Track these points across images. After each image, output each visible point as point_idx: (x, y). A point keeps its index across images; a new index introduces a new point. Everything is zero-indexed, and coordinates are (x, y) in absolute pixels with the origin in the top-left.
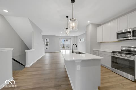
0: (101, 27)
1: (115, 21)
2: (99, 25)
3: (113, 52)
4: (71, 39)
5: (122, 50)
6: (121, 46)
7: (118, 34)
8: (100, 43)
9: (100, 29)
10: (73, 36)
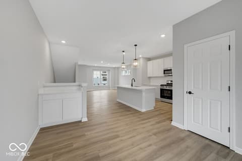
0: (151, 62)
1: (162, 59)
2: (149, 59)
3: (161, 85)
4: (109, 70)
5: (167, 84)
6: (166, 80)
7: (164, 71)
8: (150, 77)
9: (150, 63)
10: (114, 66)
